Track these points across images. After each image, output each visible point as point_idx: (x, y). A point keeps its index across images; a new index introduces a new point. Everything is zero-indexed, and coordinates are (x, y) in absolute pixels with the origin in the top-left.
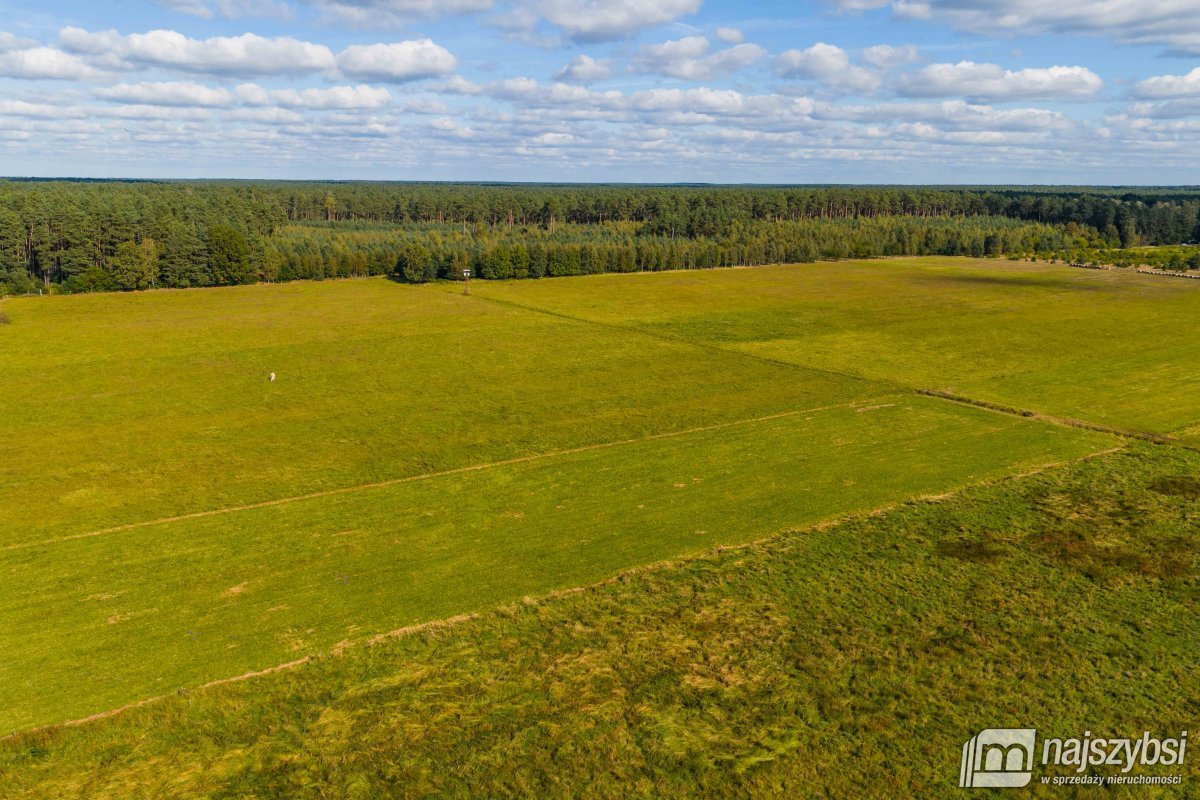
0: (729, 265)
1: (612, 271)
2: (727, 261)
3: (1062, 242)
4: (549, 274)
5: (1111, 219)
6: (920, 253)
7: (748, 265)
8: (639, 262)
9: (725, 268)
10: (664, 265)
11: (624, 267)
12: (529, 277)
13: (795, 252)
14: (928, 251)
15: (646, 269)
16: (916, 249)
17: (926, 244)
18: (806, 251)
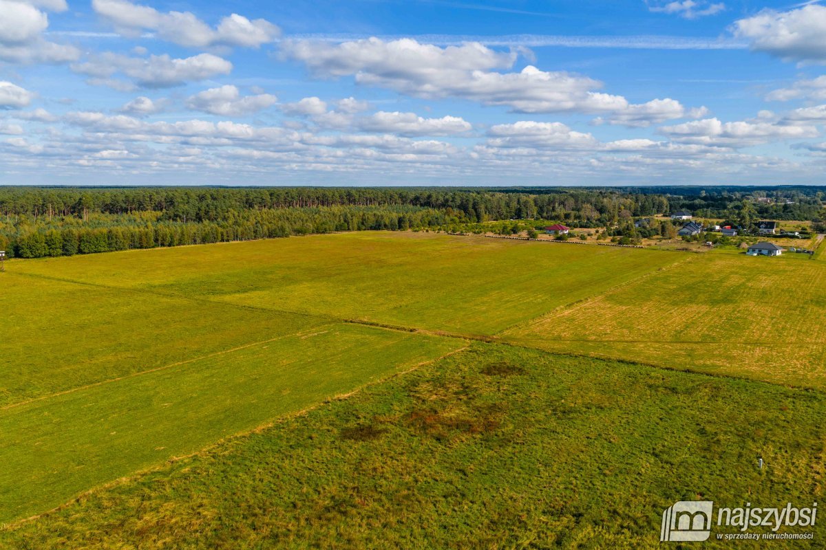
0: (228, 241)
1: (135, 247)
2: (225, 238)
3: (444, 220)
4: (80, 252)
5: (470, 206)
6: (359, 229)
7: (241, 240)
8: (156, 240)
9: (225, 243)
10: (176, 242)
11: (145, 245)
12: (63, 255)
13: (275, 230)
14: (364, 228)
15: (163, 245)
16: (356, 226)
17: (363, 223)
18: (283, 229)
